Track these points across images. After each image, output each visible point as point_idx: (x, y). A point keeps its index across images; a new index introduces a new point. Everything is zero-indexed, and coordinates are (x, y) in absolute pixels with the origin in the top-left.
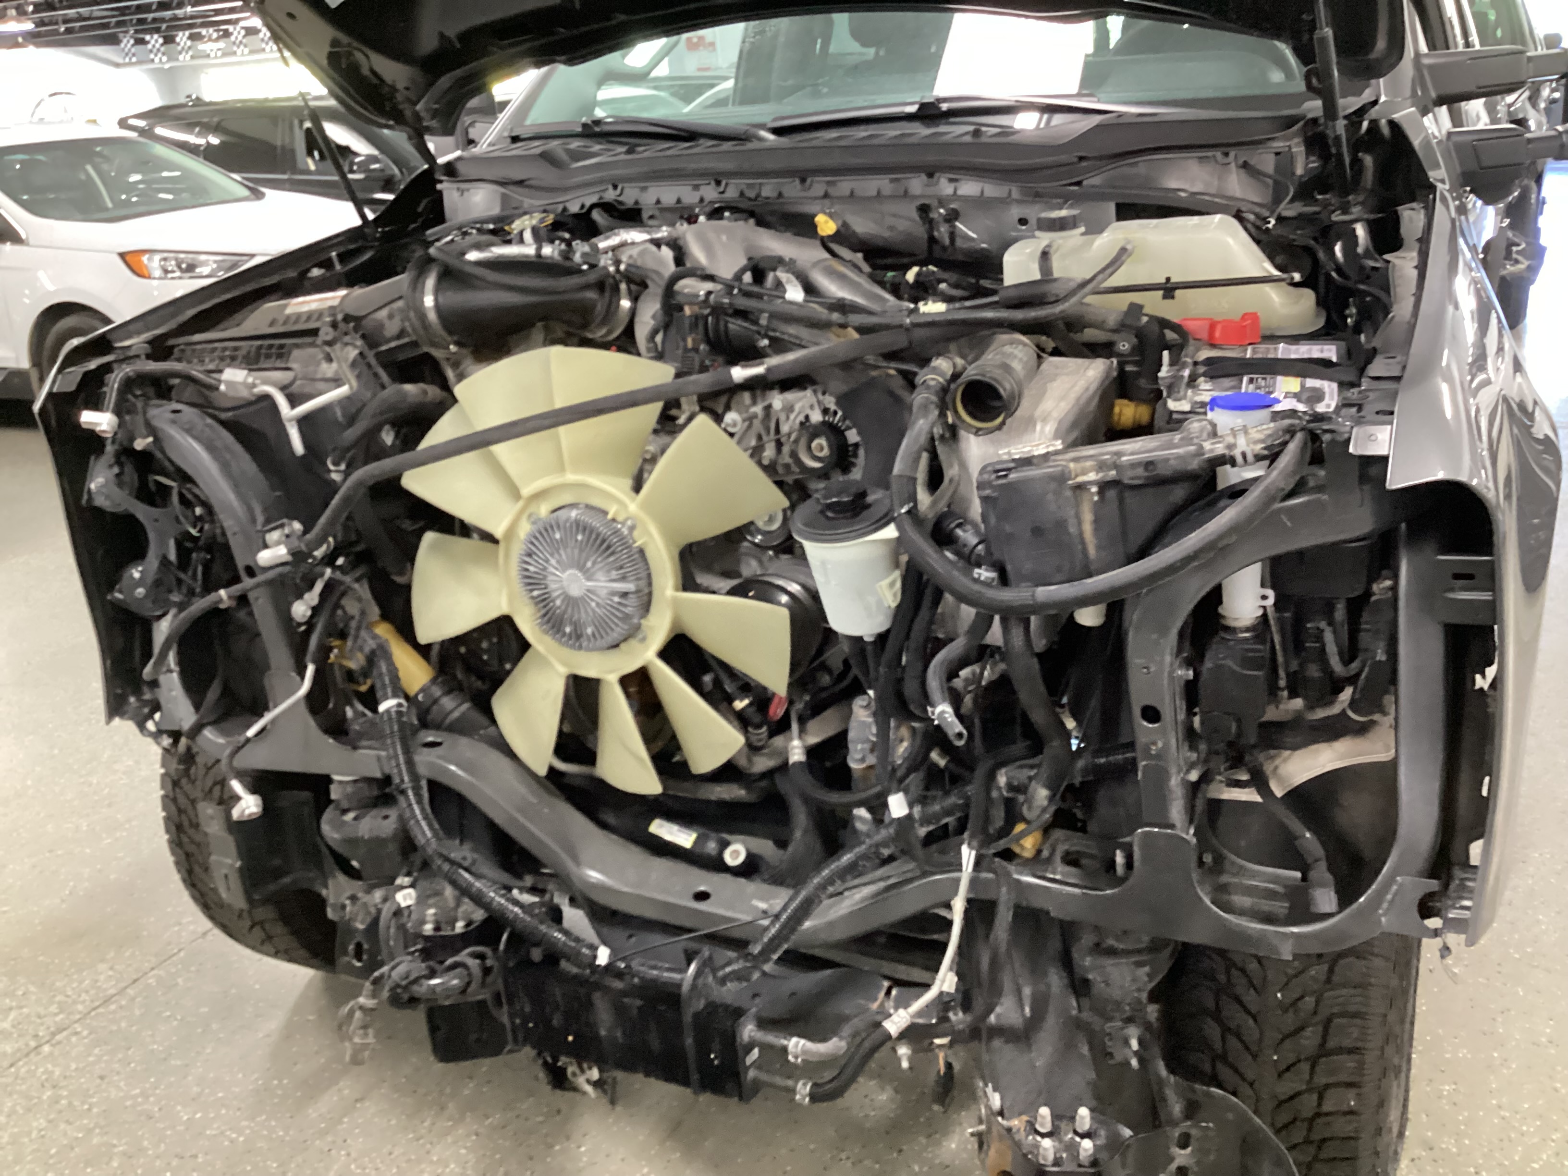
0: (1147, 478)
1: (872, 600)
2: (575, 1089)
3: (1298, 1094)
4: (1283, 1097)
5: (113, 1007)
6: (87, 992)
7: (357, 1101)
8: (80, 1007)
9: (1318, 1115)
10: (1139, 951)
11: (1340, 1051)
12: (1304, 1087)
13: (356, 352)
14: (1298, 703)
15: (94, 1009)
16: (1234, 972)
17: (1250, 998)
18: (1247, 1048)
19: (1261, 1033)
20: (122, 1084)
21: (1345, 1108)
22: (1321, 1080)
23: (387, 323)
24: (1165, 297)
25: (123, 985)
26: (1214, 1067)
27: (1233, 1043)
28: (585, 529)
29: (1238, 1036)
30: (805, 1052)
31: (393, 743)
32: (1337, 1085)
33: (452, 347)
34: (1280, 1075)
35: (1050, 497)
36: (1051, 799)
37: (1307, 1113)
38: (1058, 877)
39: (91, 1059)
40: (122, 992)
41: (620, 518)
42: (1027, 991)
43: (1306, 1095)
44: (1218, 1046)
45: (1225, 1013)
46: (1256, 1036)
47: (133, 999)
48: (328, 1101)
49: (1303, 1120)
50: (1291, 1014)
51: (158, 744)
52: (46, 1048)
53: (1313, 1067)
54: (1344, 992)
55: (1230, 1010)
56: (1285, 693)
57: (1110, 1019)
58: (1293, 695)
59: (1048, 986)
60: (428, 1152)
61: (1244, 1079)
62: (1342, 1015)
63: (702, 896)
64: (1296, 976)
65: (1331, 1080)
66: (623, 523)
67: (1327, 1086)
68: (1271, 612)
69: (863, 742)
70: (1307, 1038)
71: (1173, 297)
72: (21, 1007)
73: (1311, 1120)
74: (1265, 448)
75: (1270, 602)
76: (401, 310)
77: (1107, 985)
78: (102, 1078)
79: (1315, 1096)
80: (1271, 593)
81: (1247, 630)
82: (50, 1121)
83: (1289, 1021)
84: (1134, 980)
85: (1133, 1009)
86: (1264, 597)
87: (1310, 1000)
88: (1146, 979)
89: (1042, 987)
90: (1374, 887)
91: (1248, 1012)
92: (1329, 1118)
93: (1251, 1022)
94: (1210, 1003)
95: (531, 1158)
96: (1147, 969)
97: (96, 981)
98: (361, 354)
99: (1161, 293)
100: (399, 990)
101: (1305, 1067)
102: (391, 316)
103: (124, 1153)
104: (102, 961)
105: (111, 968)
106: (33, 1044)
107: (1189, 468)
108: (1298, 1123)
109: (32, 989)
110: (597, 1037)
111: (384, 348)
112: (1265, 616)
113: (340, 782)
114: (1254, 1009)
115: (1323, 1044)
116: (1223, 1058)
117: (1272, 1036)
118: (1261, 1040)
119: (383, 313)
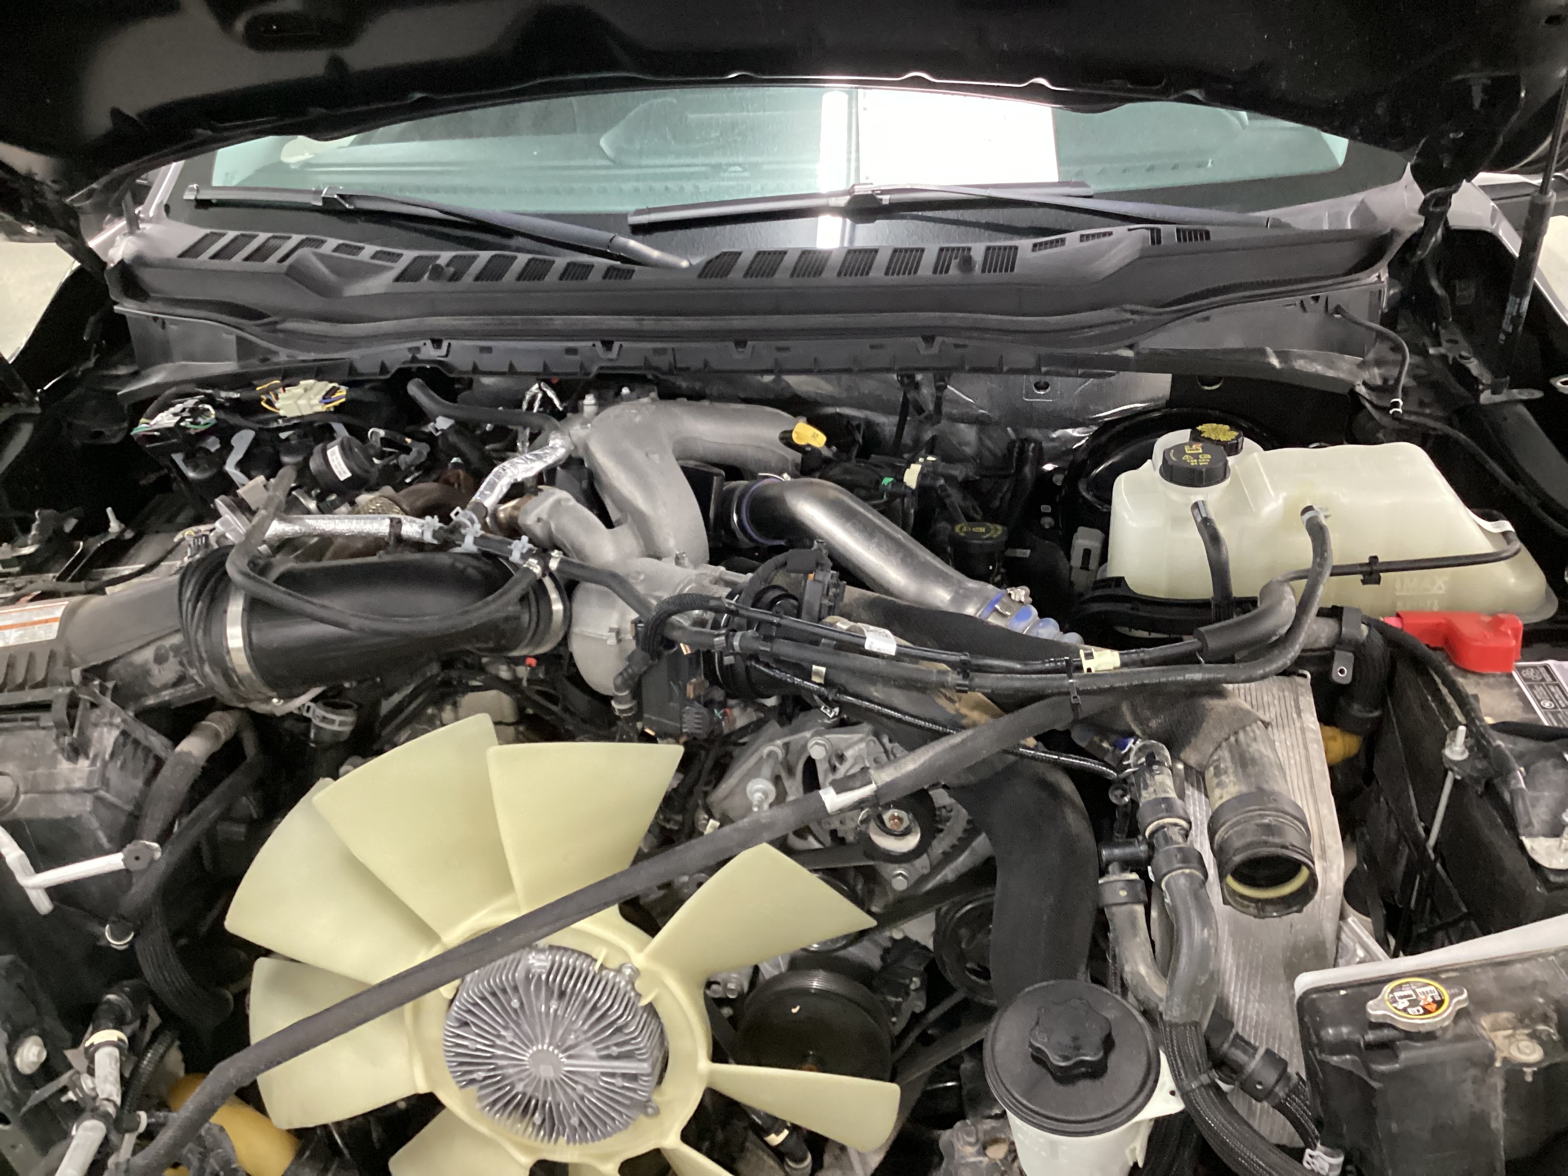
13: (116, 733)
23: (155, 669)
24: (1364, 582)
33: (275, 700)
41: (609, 965)
66: (619, 971)
71: (1378, 581)
76: (176, 649)
98: (124, 733)
99: (1361, 577)
102: (160, 659)
111: (151, 701)
119: (148, 654)
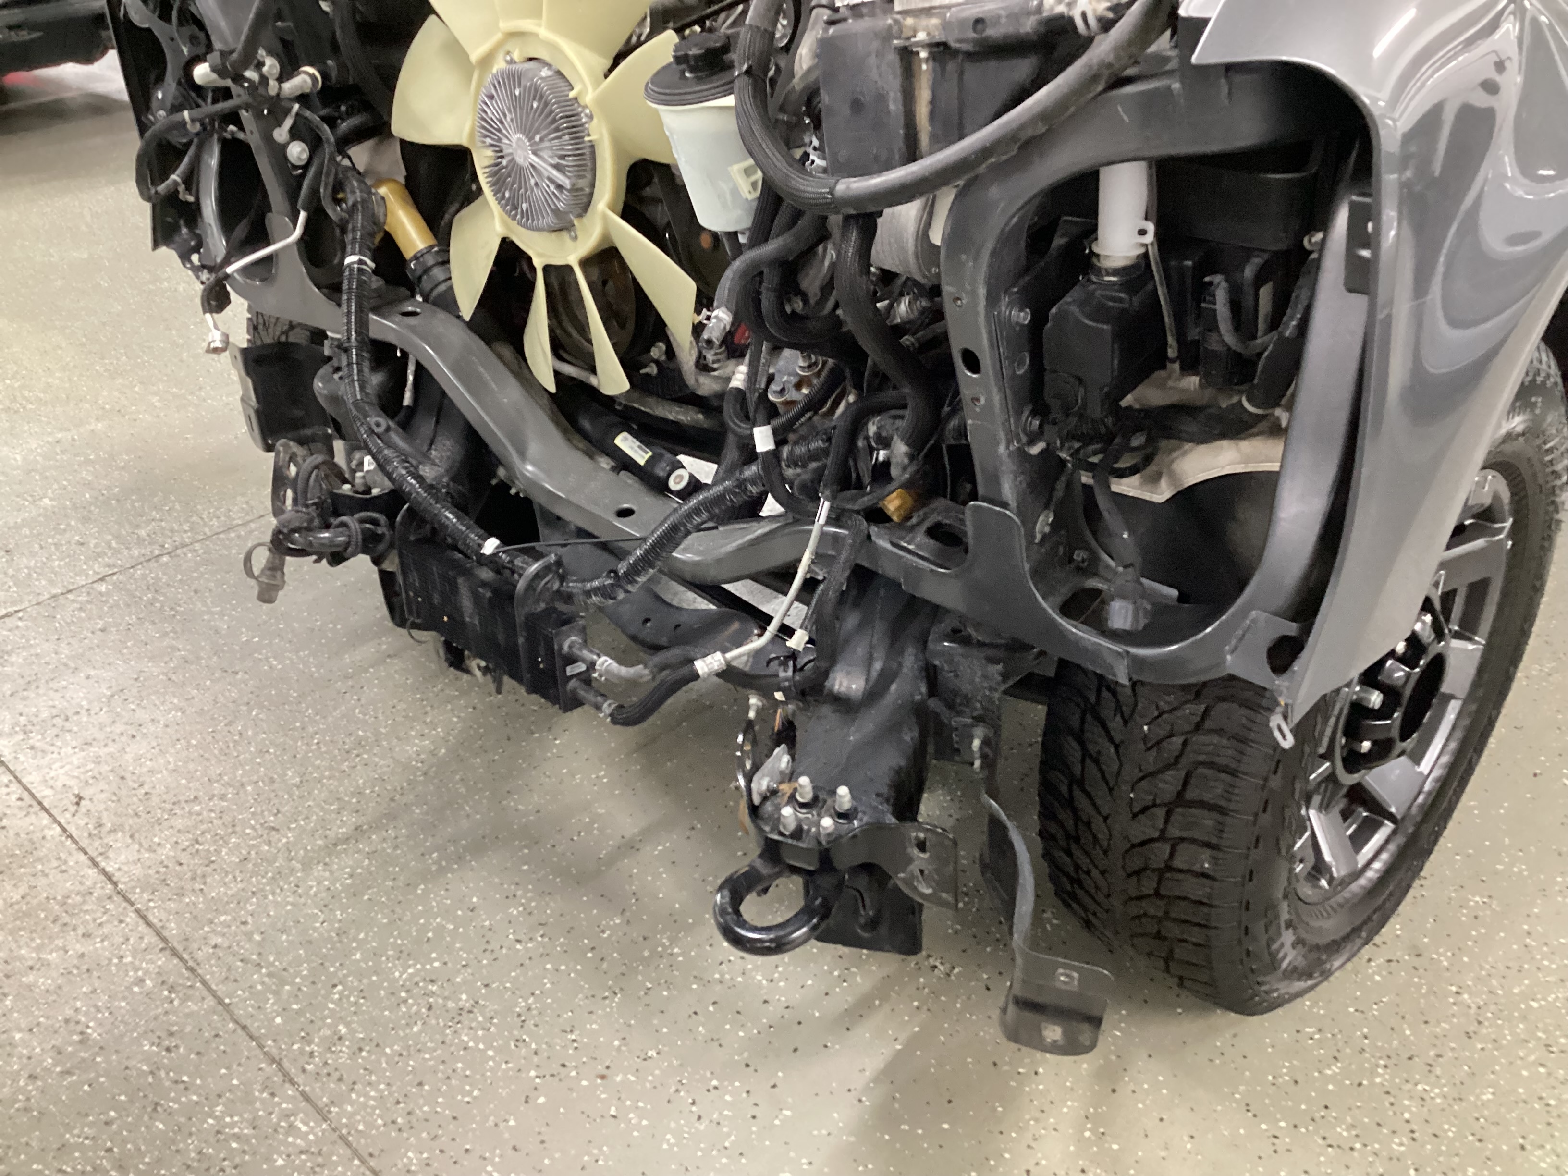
0: (976, 42)
1: (725, 187)
2: (467, 671)
3: (1152, 840)
4: (1135, 841)
5: (233, 535)
6: (218, 518)
7: (389, 656)
8: (207, 530)
9: (1169, 868)
10: (996, 646)
11: (1202, 804)
12: (1156, 835)
14: (1193, 381)
15: (217, 534)
16: (1105, 694)
17: (1116, 724)
18: (1104, 777)
19: (1121, 765)
20: (208, 601)
21: (1197, 868)
22: (1174, 832)
25: (248, 518)
26: (1070, 791)
27: (1092, 769)
28: (541, 97)
29: (1097, 761)
30: (608, 671)
31: (349, 300)
32: (1193, 841)
34: (1135, 816)
35: (872, 60)
36: (912, 457)
37: (1158, 862)
38: (911, 547)
39: (195, 574)
40: (244, 524)
42: (877, 666)
43: (1157, 845)
44: (1077, 770)
45: (1087, 735)
46: (1115, 766)
47: (251, 532)
48: (368, 651)
49: (1154, 870)
50: (1154, 752)
51: (198, 277)
52: (165, 559)
53: (1169, 814)
54: (1215, 739)
55: (1093, 732)
56: (1177, 366)
57: (960, 713)
58: (1189, 368)
59: (900, 665)
60: (426, 713)
61: (1100, 813)
62: (1211, 765)
63: (625, 513)
64: (1170, 711)
65: (1185, 834)
67: (1182, 840)
68: (1153, 253)
69: (789, 375)
70: (1166, 782)
72: (162, 520)
73: (1161, 873)
74: (1110, 9)
75: (1149, 238)
77: (957, 676)
78: (196, 592)
79: (1167, 848)
80: (1151, 227)
81: (1115, 272)
82: (139, 619)
83: (1151, 760)
84: (985, 677)
85: (983, 708)
86: (1142, 232)
87: (1178, 741)
88: (1000, 678)
89: (895, 666)
90: (1224, 617)
91: (1111, 740)
92: (1180, 876)
93: (1112, 750)
94: (1075, 722)
95: (509, 739)
96: (1000, 667)
97: (230, 510)
100: (281, 536)
101: (1161, 813)
103: (183, 657)
104: (243, 495)
105: (247, 503)
106: (157, 552)
107: (1022, 30)
108: (1148, 872)
109: (177, 507)
110: (463, 622)
112: (1146, 255)
113: (332, 339)
114: (1118, 738)
115: (1180, 794)
116: (1081, 783)
117: (1130, 773)
118: (1118, 774)
